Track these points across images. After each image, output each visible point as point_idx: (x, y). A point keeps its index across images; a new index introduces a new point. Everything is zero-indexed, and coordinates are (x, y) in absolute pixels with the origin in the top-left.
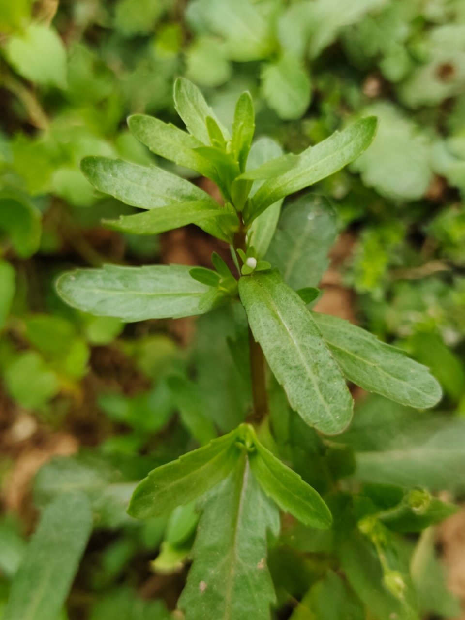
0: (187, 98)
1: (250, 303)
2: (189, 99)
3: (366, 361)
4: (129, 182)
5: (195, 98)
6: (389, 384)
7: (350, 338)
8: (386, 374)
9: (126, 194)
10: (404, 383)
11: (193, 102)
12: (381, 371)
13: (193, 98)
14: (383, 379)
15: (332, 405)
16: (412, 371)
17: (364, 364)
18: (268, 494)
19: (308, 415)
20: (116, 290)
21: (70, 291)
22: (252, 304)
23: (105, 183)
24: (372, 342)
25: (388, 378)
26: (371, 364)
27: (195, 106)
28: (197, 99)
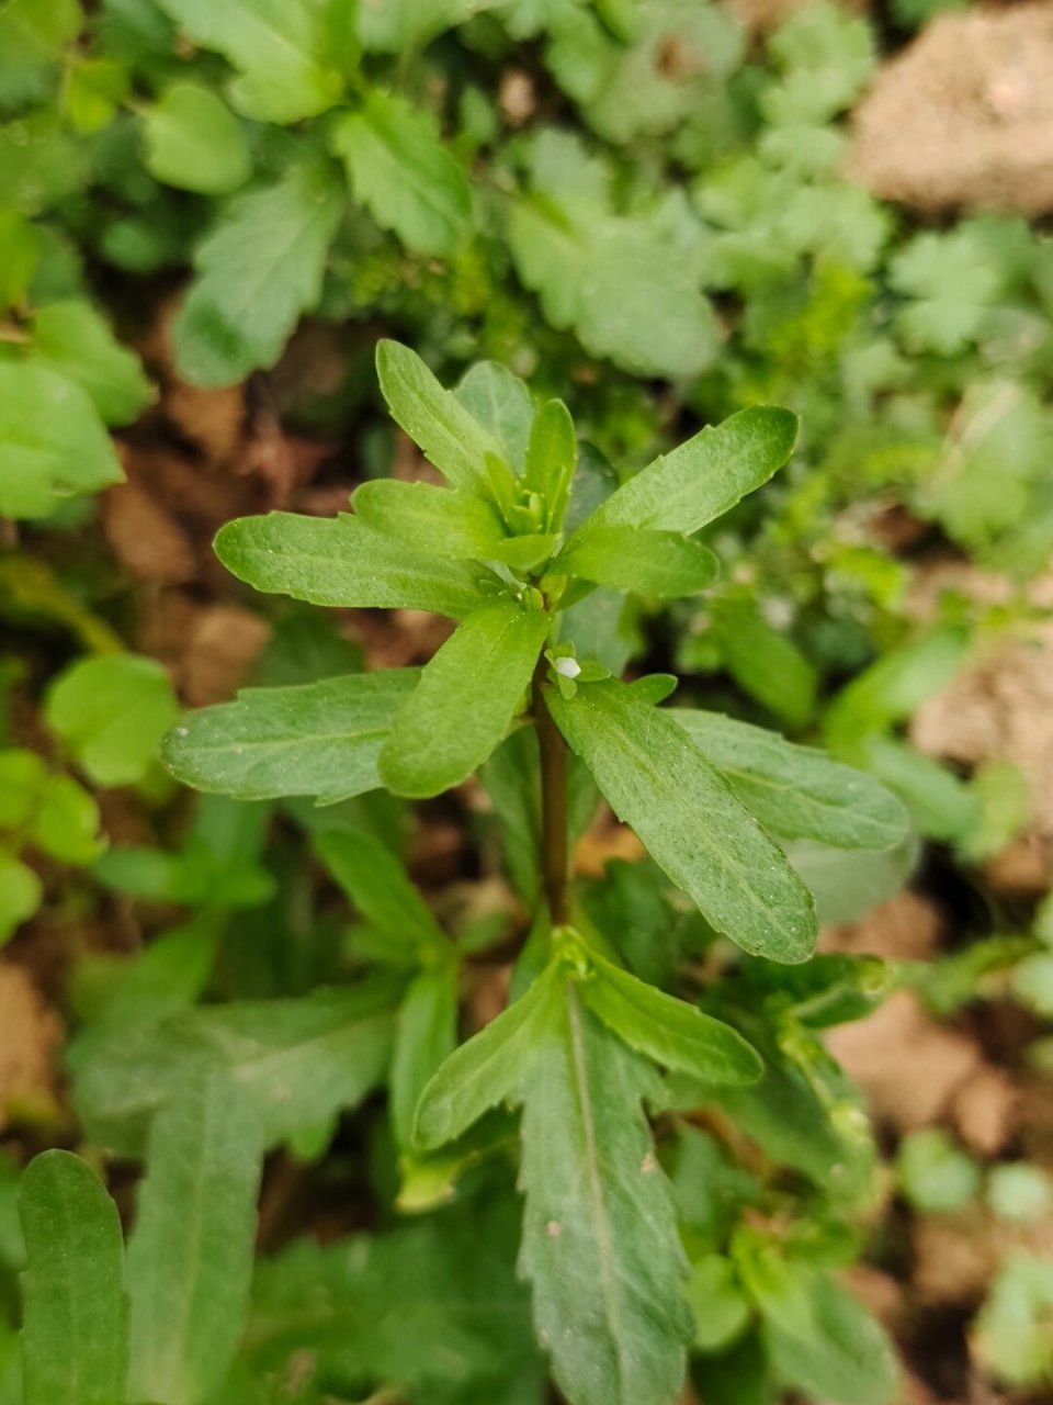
0: (402, 383)
1: (590, 749)
2: (408, 383)
3: (770, 784)
4: (306, 556)
5: (417, 378)
6: (819, 820)
7: (734, 747)
8: (810, 801)
9: (311, 585)
10: (843, 811)
11: (413, 387)
12: (799, 796)
13: (412, 377)
14: (807, 811)
15: (777, 909)
16: (851, 786)
17: (769, 790)
18: (636, 1046)
19: (741, 934)
20: (277, 738)
21: (187, 760)
22: (594, 751)
23: (266, 572)
24: (775, 747)
25: (814, 808)
26: (781, 788)
27: (421, 396)
28: (421, 379)
